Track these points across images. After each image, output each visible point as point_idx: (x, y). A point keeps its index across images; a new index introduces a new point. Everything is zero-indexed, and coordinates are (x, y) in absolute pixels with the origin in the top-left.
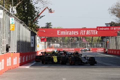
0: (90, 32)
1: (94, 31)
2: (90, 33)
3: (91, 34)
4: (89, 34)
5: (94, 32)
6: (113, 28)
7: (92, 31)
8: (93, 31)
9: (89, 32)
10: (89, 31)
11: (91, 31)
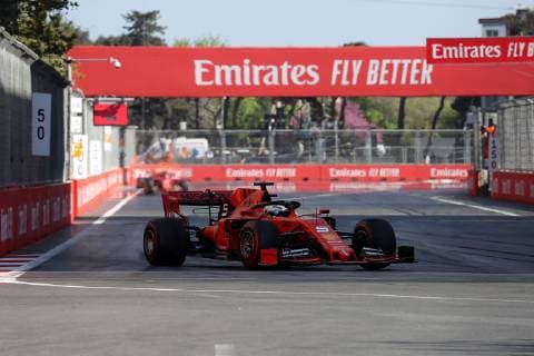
0: (390, 67)
1: (410, 66)
2: (388, 77)
3: (394, 81)
4: (383, 82)
5: (415, 71)
6: (522, 46)
7: (401, 66)
8: (406, 62)
9: (384, 72)
10: (385, 62)
11: (396, 62)
